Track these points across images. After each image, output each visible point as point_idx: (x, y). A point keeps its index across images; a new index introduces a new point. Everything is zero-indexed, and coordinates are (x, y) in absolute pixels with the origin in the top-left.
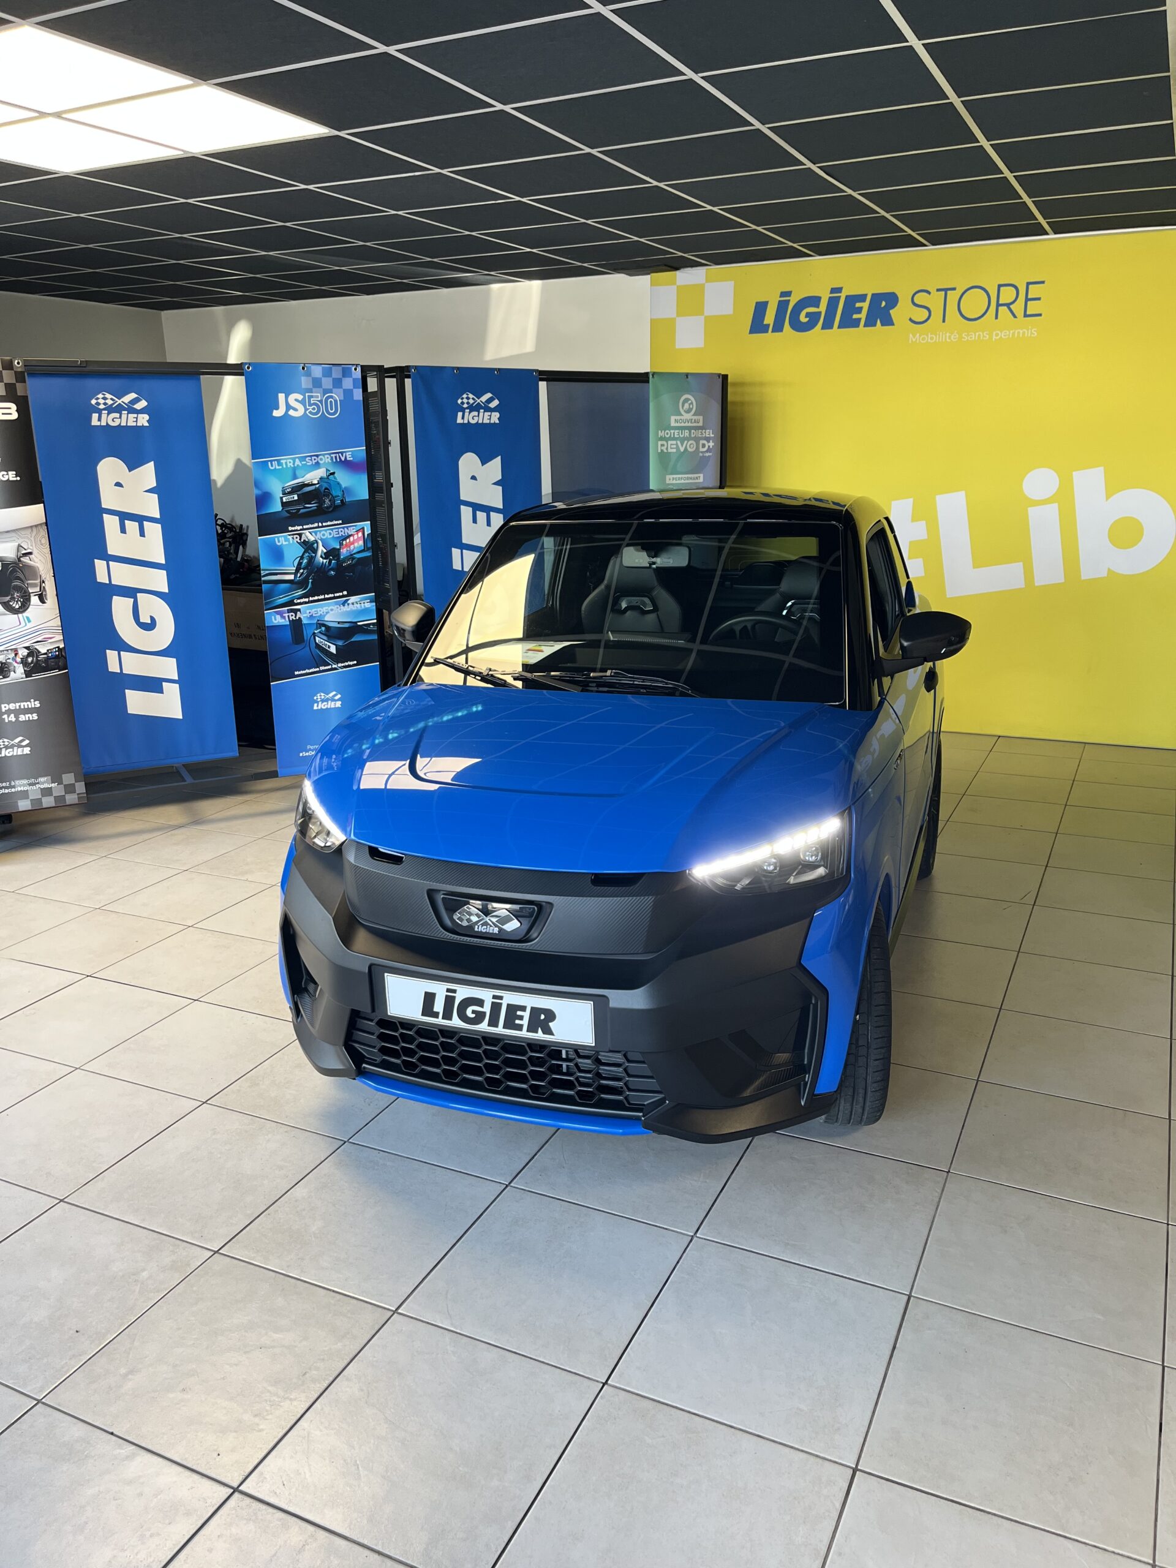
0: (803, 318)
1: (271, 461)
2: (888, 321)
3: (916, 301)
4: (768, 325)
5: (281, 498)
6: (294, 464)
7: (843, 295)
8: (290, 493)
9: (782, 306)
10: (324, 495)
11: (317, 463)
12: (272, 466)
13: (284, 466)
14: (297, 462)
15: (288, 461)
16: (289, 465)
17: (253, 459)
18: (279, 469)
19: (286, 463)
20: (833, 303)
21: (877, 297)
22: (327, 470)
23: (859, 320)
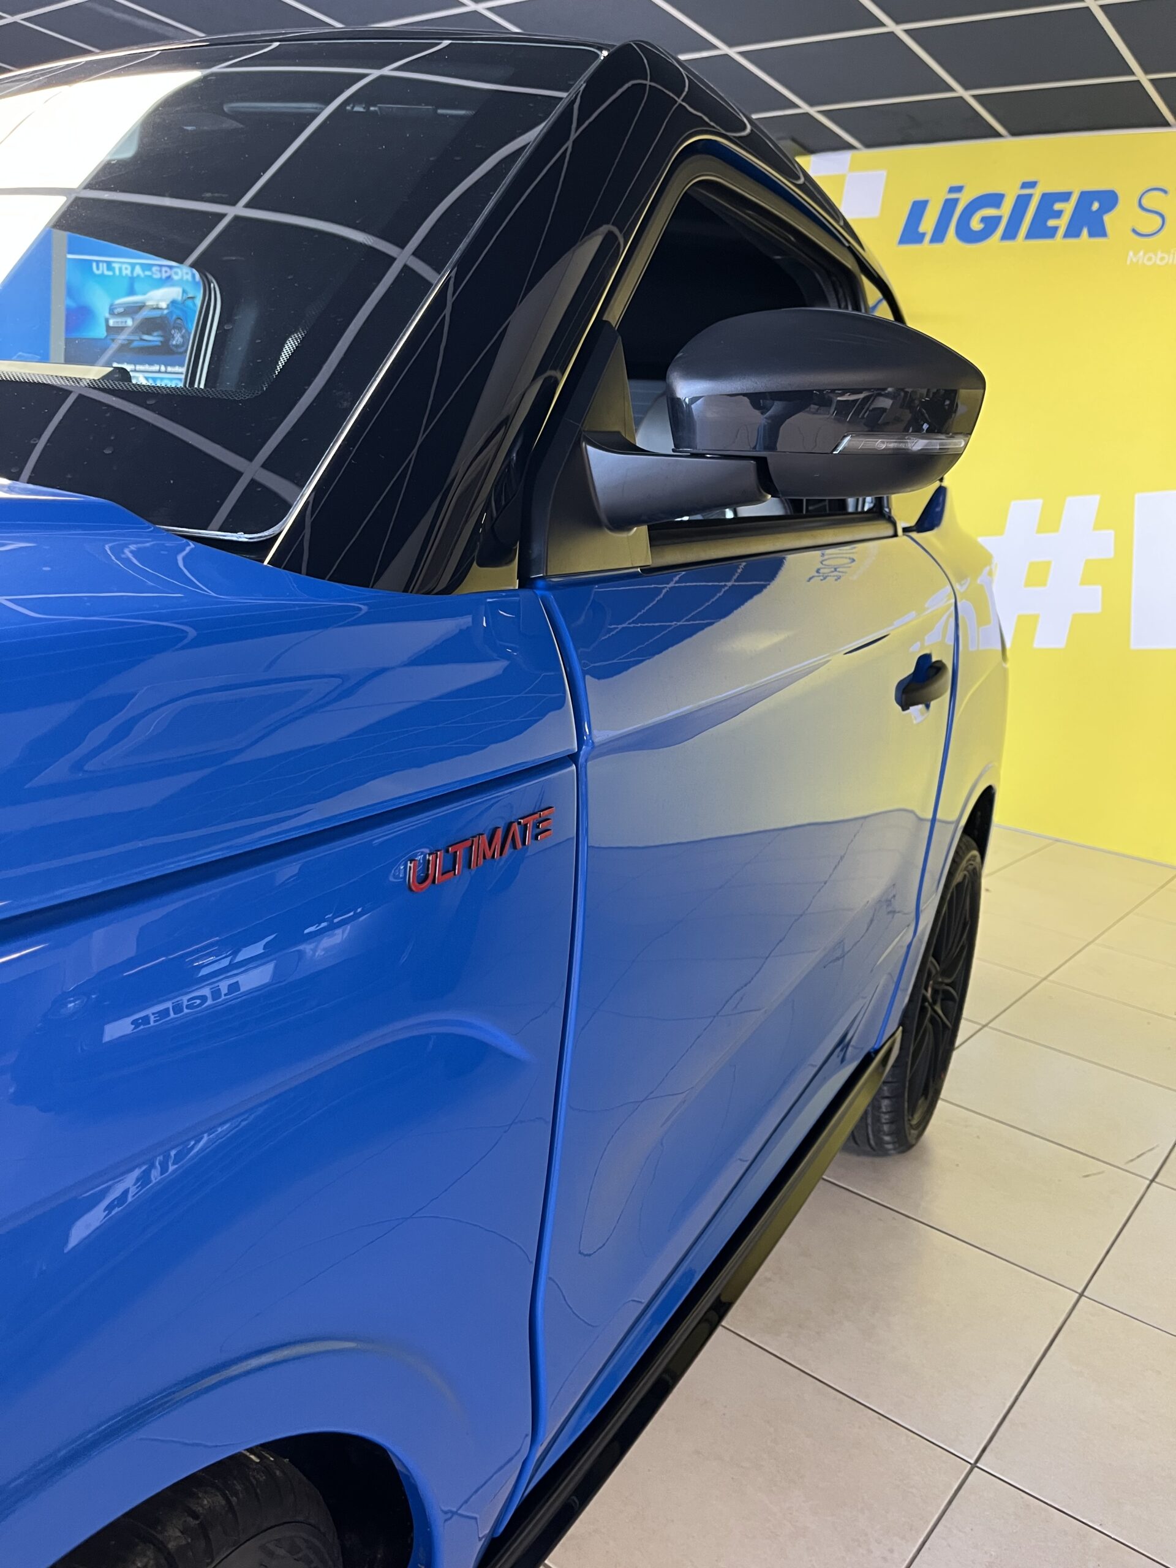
0: (976, 224)
1: (98, 262)
2: (1099, 231)
3: (1144, 202)
4: (923, 235)
5: (107, 321)
6: (132, 271)
7: (1037, 194)
8: (120, 315)
9: (949, 206)
10: (174, 328)
11: (169, 278)
12: (98, 268)
13: (117, 272)
14: (138, 270)
15: (124, 266)
16: (124, 272)
17: (70, 252)
18: (109, 276)
19: (120, 269)
20: (1022, 202)
21: (1086, 197)
22: (184, 292)
23: (1056, 229)
